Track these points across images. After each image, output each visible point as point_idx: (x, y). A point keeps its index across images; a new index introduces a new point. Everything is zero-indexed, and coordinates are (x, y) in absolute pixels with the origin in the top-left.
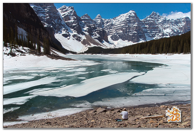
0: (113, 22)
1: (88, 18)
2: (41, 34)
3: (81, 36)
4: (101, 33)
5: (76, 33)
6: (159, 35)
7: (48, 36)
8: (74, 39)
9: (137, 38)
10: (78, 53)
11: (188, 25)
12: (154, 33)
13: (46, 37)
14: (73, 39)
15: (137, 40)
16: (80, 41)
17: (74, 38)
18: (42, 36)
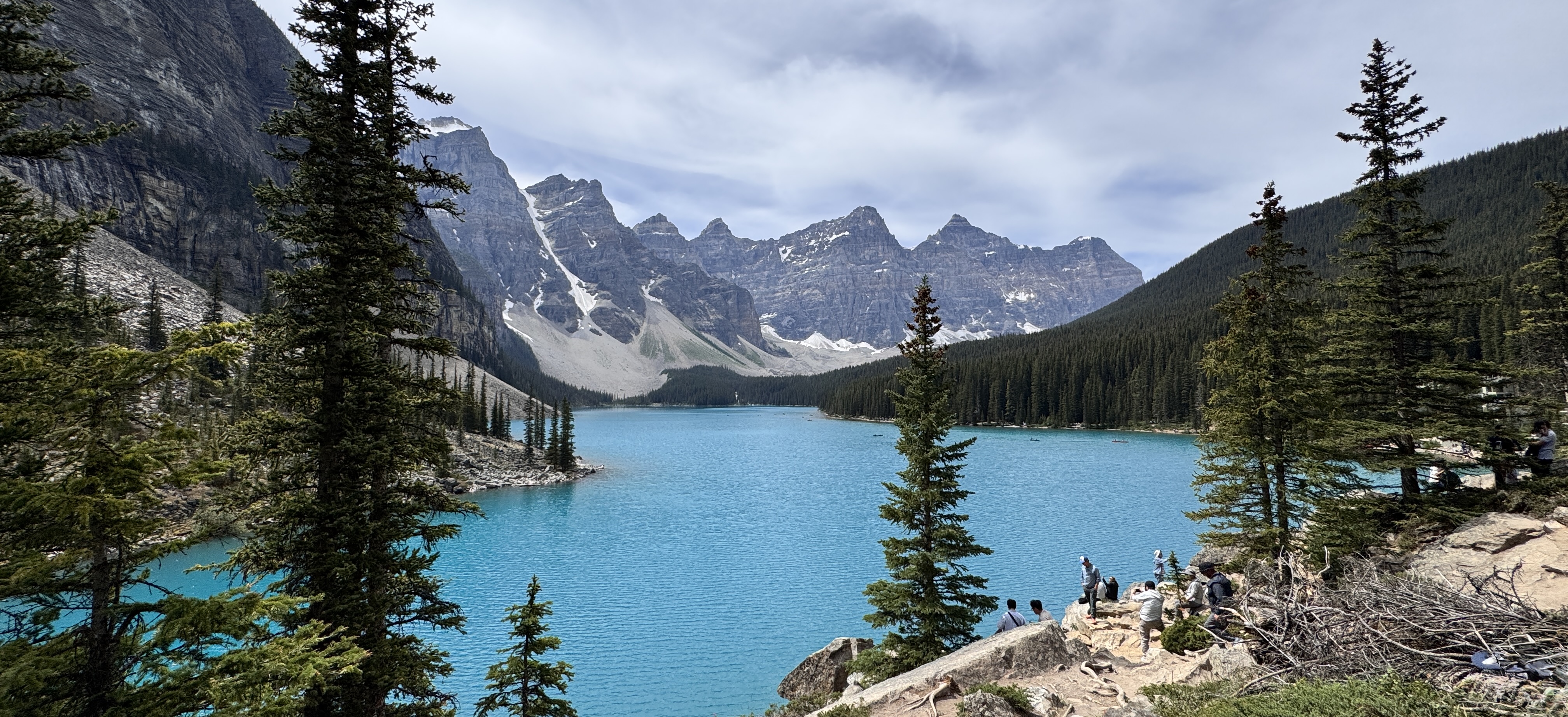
0: (785, 252)
1: (668, 230)
2: (448, 312)
3: (630, 315)
4: (730, 302)
5: (607, 304)
6: (988, 317)
7: (481, 323)
8: (601, 331)
9: (892, 329)
10: (621, 397)
11: (1105, 274)
12: (964, 303)
13: (473, 328)
14: (592, 330)
15: (893, 333)
16: (625, 339)
17: (598, 329)
18: (455, 328)
